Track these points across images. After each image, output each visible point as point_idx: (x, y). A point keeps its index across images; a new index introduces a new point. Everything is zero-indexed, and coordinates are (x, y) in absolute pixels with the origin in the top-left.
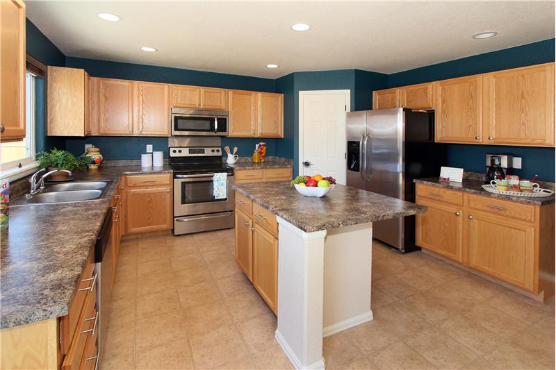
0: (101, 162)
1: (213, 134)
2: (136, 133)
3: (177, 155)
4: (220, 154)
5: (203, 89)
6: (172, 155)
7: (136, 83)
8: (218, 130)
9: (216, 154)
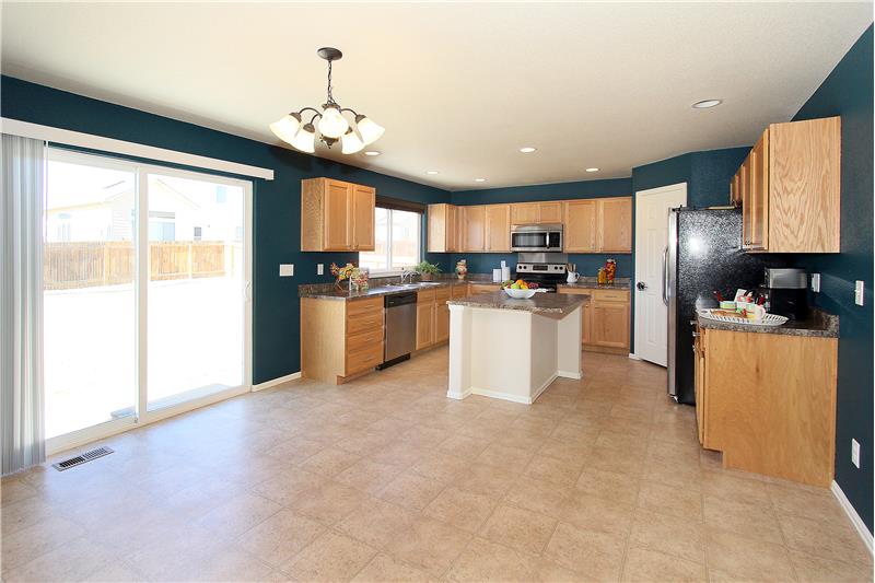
0: (466, 273)
1: (546, 249)
2: (487, 251)
3: (523, 270)
4: (563, 272)
5: (539, 204)
6: (518, 270)
7: (487, 207)
8: (550, 246)
9: (559, 271)
